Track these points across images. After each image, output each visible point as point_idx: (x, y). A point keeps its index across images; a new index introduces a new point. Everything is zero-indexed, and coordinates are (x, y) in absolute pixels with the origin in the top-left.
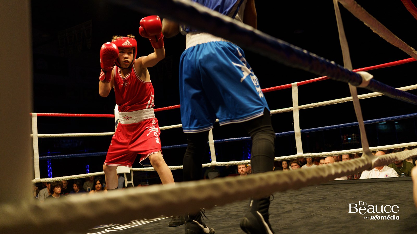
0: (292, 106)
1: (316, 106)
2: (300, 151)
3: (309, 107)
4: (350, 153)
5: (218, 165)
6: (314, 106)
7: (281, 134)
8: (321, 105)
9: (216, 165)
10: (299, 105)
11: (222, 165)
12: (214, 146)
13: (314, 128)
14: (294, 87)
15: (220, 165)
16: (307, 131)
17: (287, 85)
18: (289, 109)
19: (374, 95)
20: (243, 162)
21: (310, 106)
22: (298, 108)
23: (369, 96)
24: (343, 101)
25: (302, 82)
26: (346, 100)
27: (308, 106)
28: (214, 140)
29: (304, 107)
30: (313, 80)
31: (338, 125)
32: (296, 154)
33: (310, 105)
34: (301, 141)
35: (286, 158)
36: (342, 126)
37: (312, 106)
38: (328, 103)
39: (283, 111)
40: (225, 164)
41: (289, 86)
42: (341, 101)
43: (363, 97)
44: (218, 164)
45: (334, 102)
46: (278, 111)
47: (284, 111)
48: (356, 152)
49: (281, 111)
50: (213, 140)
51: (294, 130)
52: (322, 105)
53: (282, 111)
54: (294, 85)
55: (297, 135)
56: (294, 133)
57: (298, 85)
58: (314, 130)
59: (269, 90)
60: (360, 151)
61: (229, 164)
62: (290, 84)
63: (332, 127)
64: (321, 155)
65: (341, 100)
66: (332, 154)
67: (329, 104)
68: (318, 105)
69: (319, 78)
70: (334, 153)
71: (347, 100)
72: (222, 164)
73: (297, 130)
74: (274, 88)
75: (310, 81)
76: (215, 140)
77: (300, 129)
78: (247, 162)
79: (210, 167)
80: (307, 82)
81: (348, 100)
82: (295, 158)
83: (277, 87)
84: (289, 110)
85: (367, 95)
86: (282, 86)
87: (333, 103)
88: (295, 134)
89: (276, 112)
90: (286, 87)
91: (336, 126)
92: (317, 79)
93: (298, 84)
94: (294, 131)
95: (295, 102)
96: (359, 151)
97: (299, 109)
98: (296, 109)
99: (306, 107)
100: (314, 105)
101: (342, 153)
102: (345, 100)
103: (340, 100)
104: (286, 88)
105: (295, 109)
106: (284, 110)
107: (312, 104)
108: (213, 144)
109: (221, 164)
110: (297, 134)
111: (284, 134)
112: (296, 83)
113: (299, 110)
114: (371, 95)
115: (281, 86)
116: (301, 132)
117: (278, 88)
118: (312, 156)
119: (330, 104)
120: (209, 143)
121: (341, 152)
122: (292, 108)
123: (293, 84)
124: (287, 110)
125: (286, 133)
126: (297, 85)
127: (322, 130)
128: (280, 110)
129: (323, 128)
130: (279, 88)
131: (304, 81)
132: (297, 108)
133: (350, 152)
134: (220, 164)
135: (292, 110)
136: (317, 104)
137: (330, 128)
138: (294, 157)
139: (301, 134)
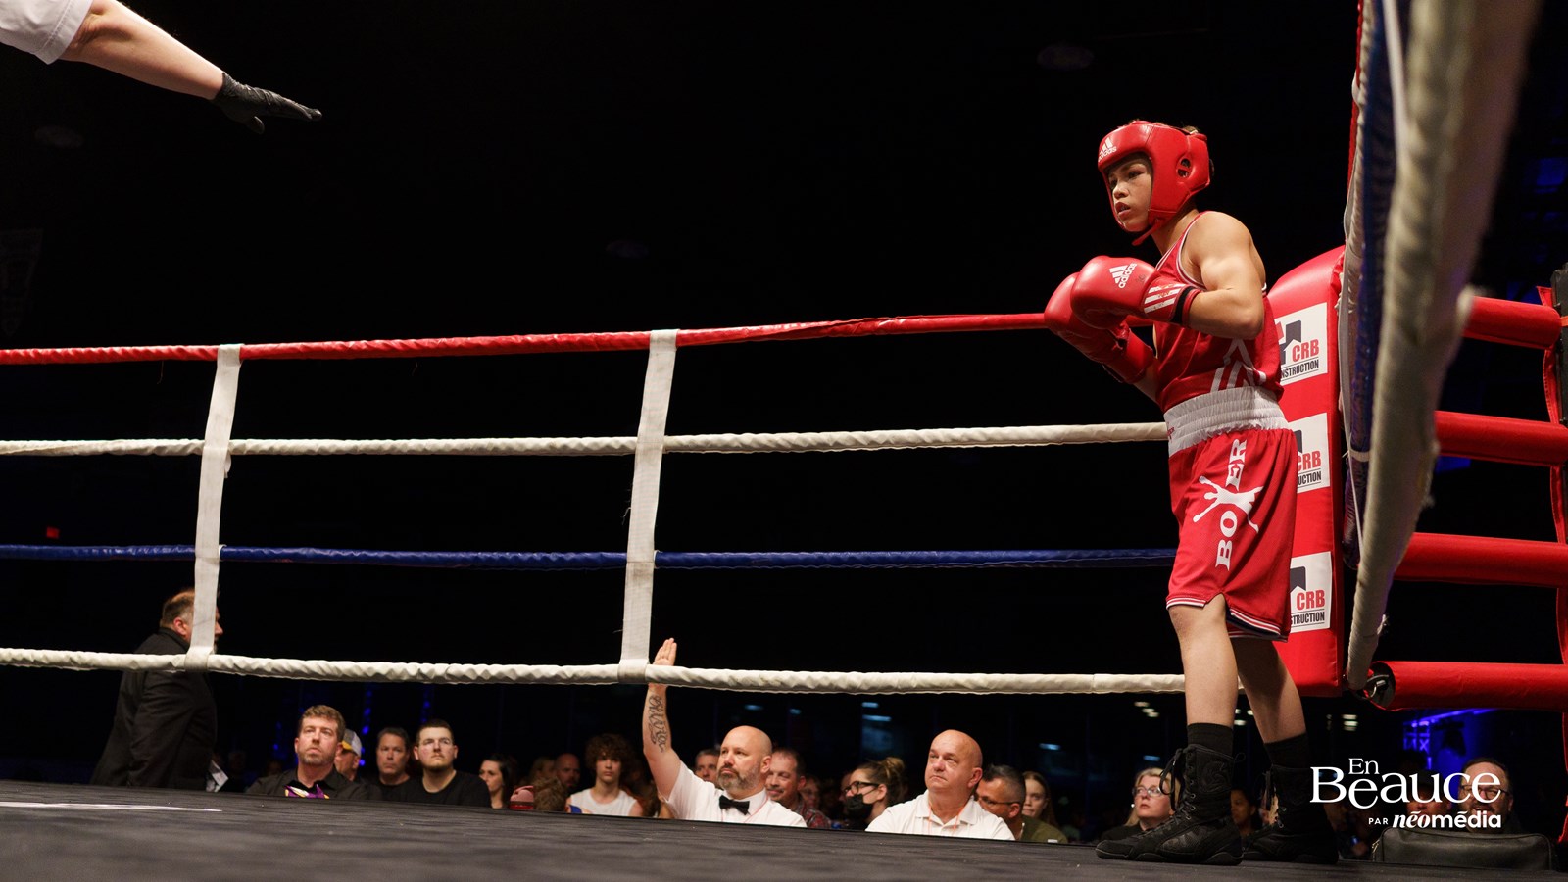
0: (634, 433)
1: (745, 447)
2: (635, 652)
3: (713, 446)
4: (865, 688)
5: (218, 666)
6: (737, 448)
7: (561, 559)
8: (770, 444)
9: (208, 666)
10: (669, 431)
11: (240, 670)
12: (216, 570)
13: (719, 554)
14: (662, 348)
15: (228, 669)
16: (689, 562)
17: (631, 334)
18: (617, 442)
19: (1014, 437)
20: (350, 671)
21: (720, 445)
22: (662, 447)
23: (990, 440)
24: (873, 443)
25: (703, 334)
26: (887, 443)
27: (707, 443)
28: (220, 547)
29: (691, 442)
30: (750, 332)
31: (832, 554)
32: (616, 660)
33: (720, 440)
34: (650, 603)
35: (564, 677)
36: (853, 560)
37: (727, 447)
38: (804, 441)
39: (587, 449)
40: (255, 667)
41: (635, 339)
42: (864, 442)
43: (965, 439)
44: (219, 661)
45: (831, 444)
46: (565, 447)
47: (595, 448)
48: (896, 689)
49: (580, 445)
50: (220, 543)
51: (625, 550)
52: (773, 446)
53: (581, 449)
54: (660, 340)
55: (637, 575)
56: (624, 562)
57: (680, 345)
58: (718, 561)
59: (542, 344)
60: (915, 686)
61: (274, 670)
62: (645, 333)
63: (806, 561)
64: (732, 683)
65: (865, 438)
66: (782, 683)
67: (806, 445)
68: (754, 446)
69: (780, 326)
70: (792, 678)
71: (892, 442)
72: (242, 666)
73: (641, 548)
74: (564, 337)
75: (739, 333)
76: (229, 545)
77: (655, 549)
78: (370, 669)
79: (173, 672)
80: (723, 335)
81: (897, 443)
82: (608, 679)
83: (579, 336)
84: (617, 447)
85: (984, 435)
86: (603, 334)
87: (824, 445)
88: (630, 567)
89: (552, 447)
90: (622, 341)
91: (821, 557)
92: (773, 330)
93: (680, 338)
94: (623, 554)
95: (650, 419)
96: (906, 685)
97: (666, 448)
98: (650, 449)
99: (698, 447)
100: (736, 439)
101: (831, 685)
102: (882, 441)
103: (857, 435)
104: (624, 348)
105: (647, 451)
106: (596, 444)
107: (728, 438)
108: (215, 563)
109: (235, 665)
110: (639, 568)
111: (574, 560)
112: (674, 333)
113: (664, 456)
114: (998, 437)
115: (598, 334)
116: (657, 562)
117: (582, 342)
118: (688, 680)
119: (811, 446)
120: (197, 554)
121: (826, 678)
122: (632, 442)
123: (655, 334)
124: (608, 447)
125: (587, 559)
126: (677, 342)
127: (756, 564)
128: (573, 442)
129: (761, 557)
130: (590, 342)
131: (710, 331)
132: (657, 448)
133: (867, 684)
134: (230, 666)
135: (632, 448)
136: (754, 440)
137: (795, 561)
138: (603, 676)
139: (655, 570)
